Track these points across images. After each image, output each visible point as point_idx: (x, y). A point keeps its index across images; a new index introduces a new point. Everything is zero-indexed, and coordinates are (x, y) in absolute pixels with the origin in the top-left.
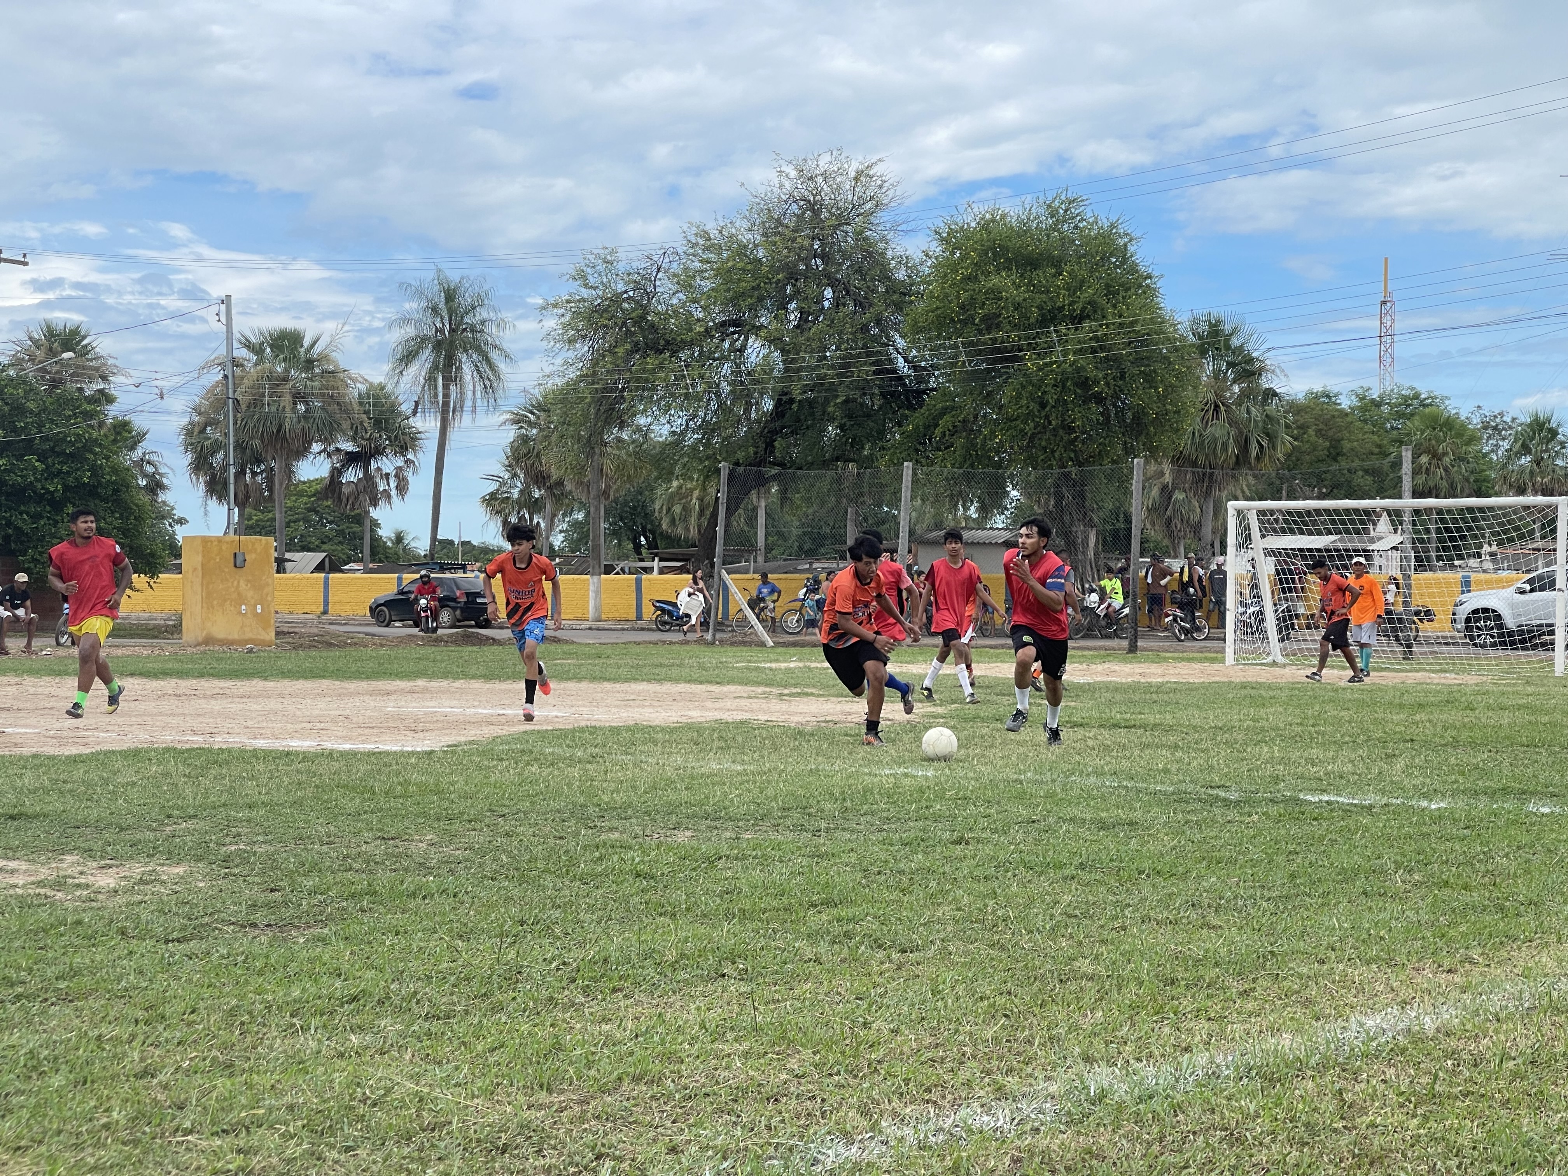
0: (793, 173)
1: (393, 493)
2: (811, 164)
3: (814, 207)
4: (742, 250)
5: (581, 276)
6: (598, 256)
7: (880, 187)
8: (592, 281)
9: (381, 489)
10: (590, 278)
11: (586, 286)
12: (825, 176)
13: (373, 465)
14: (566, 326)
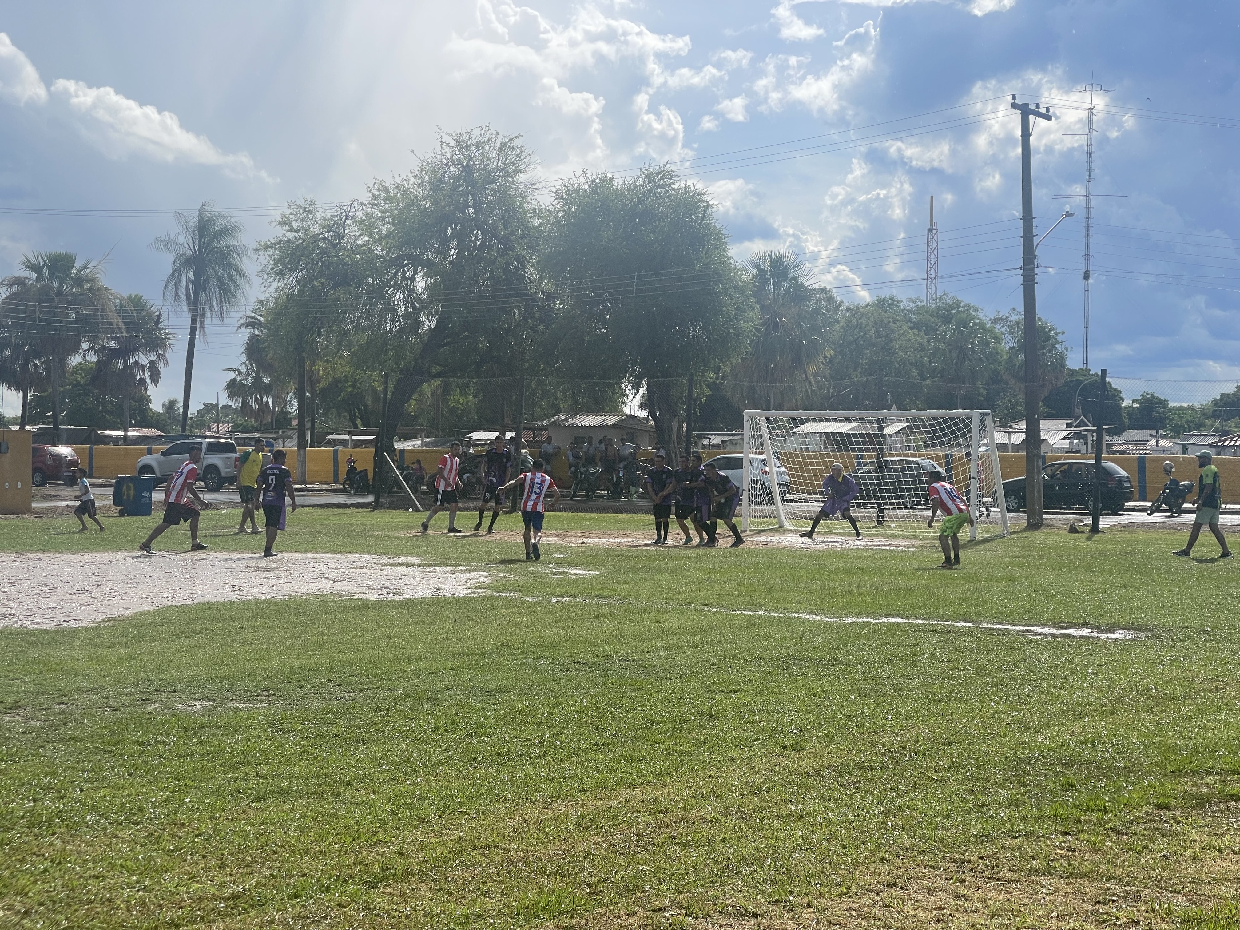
0: (453, 143)
1: (148, 380)
2: (465, 137)
3: (468, 170)
4: (413, 202)
5: (285, 222)
6: (300, 206)
7: (518, 155)
8: (295, 225)
9: (138, 378)
10: (294, 223)
11: (291, 230)
12: (478, 146)
13: (132, 360)
14: (277, 262)
